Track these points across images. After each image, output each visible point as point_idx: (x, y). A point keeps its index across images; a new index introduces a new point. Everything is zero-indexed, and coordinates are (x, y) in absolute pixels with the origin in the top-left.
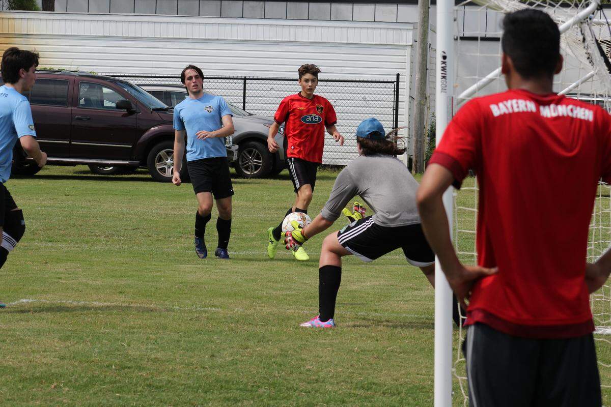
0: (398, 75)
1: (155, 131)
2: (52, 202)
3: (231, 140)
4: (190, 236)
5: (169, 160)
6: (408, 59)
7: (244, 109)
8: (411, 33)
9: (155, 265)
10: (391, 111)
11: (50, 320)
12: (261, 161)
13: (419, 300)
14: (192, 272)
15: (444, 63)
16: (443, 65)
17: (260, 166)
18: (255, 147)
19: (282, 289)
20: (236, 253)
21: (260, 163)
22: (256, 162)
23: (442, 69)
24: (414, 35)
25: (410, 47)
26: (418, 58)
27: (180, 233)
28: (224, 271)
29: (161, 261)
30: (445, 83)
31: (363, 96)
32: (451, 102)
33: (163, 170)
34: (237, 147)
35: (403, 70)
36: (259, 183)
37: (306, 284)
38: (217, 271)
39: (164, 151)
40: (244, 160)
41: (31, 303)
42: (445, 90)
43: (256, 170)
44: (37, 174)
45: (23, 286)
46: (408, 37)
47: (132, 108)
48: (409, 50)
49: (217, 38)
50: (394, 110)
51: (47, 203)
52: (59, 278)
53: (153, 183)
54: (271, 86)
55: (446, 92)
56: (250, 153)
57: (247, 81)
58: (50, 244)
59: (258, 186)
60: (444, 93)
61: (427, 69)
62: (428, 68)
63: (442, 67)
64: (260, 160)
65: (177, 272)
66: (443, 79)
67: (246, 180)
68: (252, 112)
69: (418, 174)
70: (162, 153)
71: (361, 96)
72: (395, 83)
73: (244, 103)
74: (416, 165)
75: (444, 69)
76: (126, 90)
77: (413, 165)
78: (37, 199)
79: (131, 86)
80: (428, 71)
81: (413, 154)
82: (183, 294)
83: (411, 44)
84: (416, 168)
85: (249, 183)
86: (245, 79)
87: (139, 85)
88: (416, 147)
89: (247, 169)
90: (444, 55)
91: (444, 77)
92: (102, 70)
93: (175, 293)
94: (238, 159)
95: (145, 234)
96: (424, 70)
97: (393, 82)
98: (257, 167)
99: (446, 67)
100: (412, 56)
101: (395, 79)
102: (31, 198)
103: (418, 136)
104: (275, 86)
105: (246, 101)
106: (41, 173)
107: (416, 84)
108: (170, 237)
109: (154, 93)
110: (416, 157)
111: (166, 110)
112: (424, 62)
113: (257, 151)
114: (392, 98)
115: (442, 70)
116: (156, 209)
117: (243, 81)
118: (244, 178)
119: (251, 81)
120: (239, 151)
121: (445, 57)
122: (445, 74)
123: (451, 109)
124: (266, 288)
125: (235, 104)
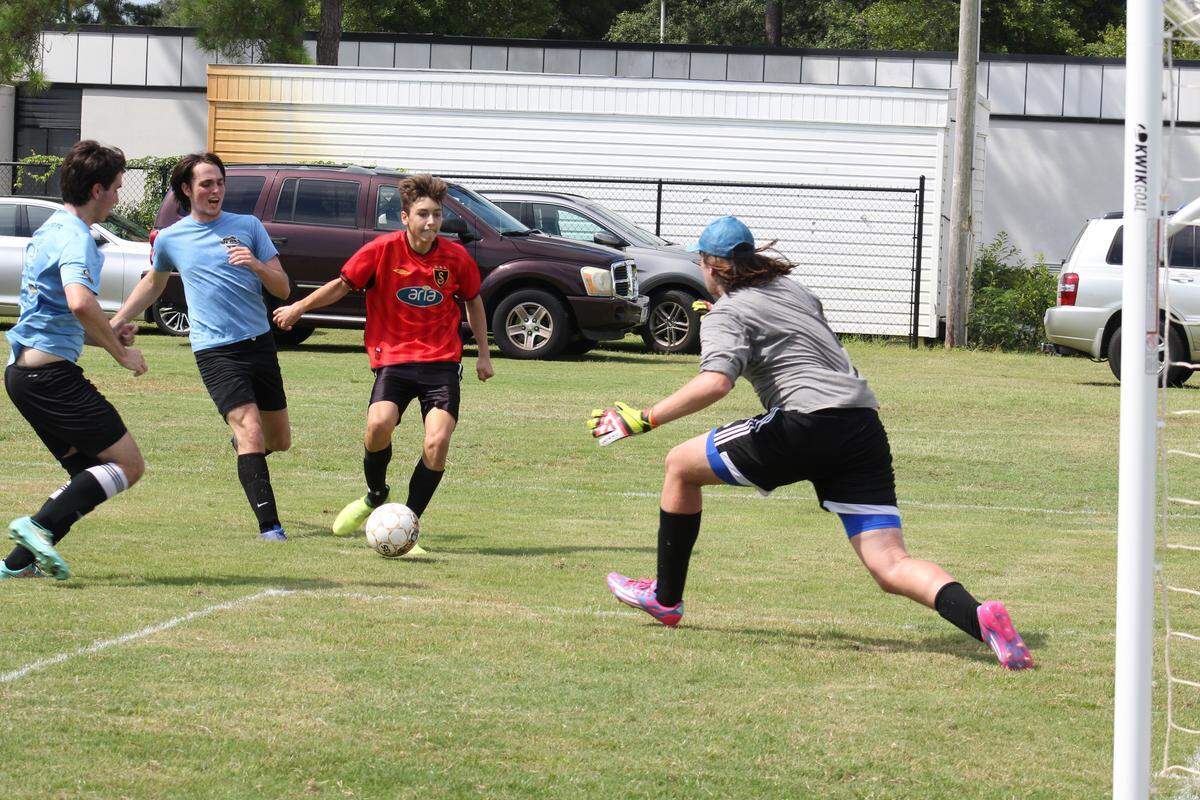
0: (922, 179)
1: (506, 270)
2: (328, 395)
3: (637, 288)
4: (570, 461)
5: (530, 321)
6: (939, 152)
7: (658, 234)
8: (944, 107)
9: (512, 519)
10: (910, 240)
11: (319, 635)
12: (687, 325)
13: (1006, 597)
14: (580, 534)
15: (1142, 148)
16: (1141, 153)
17: (684, 333)
18: (677, 300)
19: (749, 572)
20: (655, 495)
21: (686, 328)
22: (679, 326)
23: (1138, 161)
24: (951, 111)
25: (943, 131)
26: (957, 150)
27: (552, 454)
28: (638, 533)
29: (523, 511)
30: (1143, 189)
31: (862, 213)
32: (1156, 231)
33: (519, 338)
34: (647, 299)
35: (931, 170)
36: (685, 362)
37: (791, 561)
38: (627, 532)
39: (521, 305)
40: (657, 322)
41: (285, 598)
42: (1144, 204)
43: (678, 340)
44: (304, 343)
45: (273, 560)
46: (939, 113)
47: (467, 232)
48: (941, 135)
49: (612, 112)
50: (914, 238)
51: (319, 395)
52: (339, 546)
53: (502, 359)
54: (704, 196)
55: (1145, 210)
56: (668, 309)
57: (664, 187)
58: (324, 475)
59: (684, 369)
60: (1143, 213)
61: (972, 169)
62: (974, 166)
63: (1138, 158)
64: (686, 322)
65: (552, 534)
66: (1140, 183)
67: (661, 356)
68: (671, 240)
69: (955, 349)
70: (519, 309)
71: (857, 215)
72: (918, 192)
73: (658, 224)
74: (951, 335)
75: (1141, 161)
76: (458, 199)
77: (947, 333)
78: (304, 389)
79: (465, 192)
80: (974, 171)
81: (948, 314)
82: (566, 581)
83: (944, 125)
84: (952, 337)
85: (666, 362)
86: (660, 183)
87: (479, 192)
88: (953, 303)
89: (662, 337)
90: (1142, 131)
91: (1141, 179)
92: (417, 165)
93: (552, 578)
94: (648, 321)
95: (492, 455)
96: (967, 169)
97: (914, 191)
98: (679, 335)
99: (1145, 157)
100: (946, 146)
101: (916, 185)
102: (293, 386)
103: (955, 284)
104: (710, 196)
105: (661, 221)
106: (311, 340)
107: (955, 195)
108: (535, 462)
109: (505, 205)
110: (953, 320)
111: (526, 234)
112: (969, 157)
113: (680, 307)
114: (911, 217)
115: (1137, 163)
116: (510, 408)
117: (656, 186)
118: (658, 354)
119: (670, 187)
120: (651, 306)
121: (1143, 137)
122: (1145, 172)
123: (1155, 245)
124: (720, 569)
125: (642, 226)
